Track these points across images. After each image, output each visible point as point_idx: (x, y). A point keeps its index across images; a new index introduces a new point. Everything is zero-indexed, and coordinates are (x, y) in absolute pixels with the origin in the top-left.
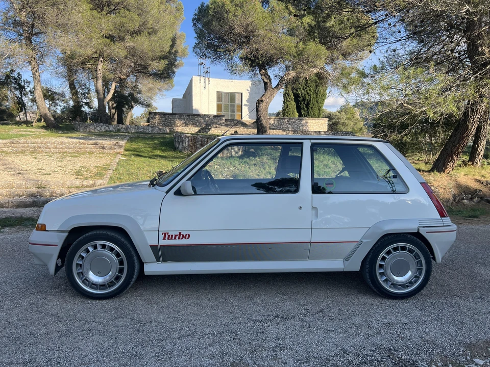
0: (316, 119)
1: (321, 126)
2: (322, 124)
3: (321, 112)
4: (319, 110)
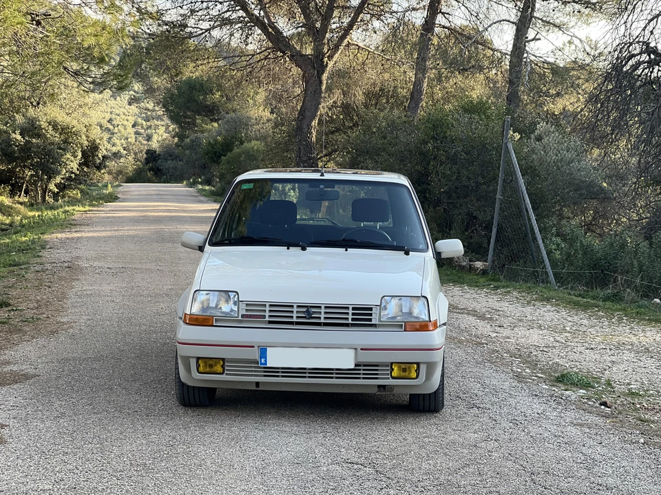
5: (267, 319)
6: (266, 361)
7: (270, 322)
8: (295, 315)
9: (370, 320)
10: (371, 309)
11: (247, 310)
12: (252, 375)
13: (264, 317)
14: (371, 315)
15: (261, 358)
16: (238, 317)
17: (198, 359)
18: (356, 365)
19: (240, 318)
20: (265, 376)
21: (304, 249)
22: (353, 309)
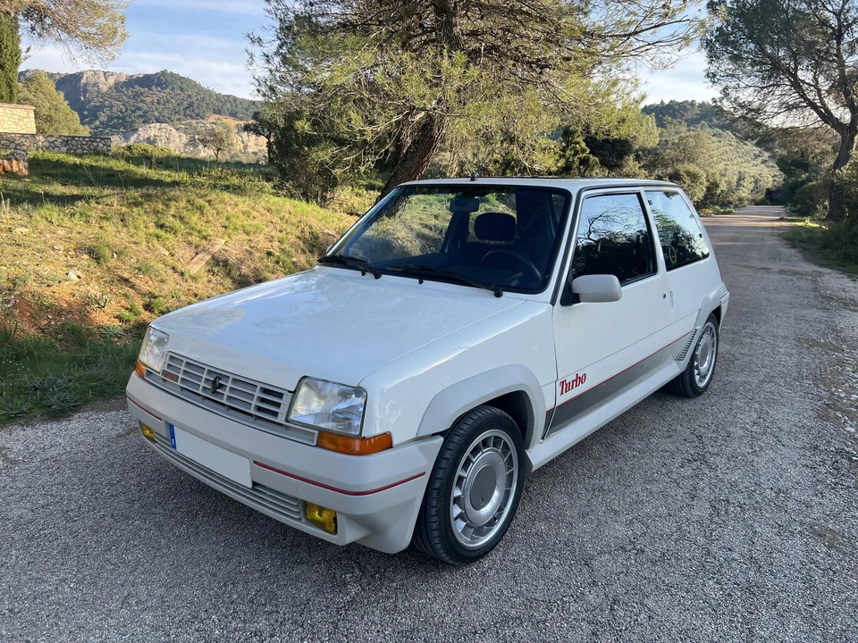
0: (7, 105)
1: (21, 123)
2: (21, 119)
3: (15, 91)
4: (9, 86)
5: (180, 383)
7: (181, 389)
8: (202, 384)
9: (275, 414)
10: (280, 396)
11: (169, 365)
13: (176, 378)
14: (278, 405)
16: (160, 373)
18: (254, 484)
19: (162, 375)
21: (377, 277)
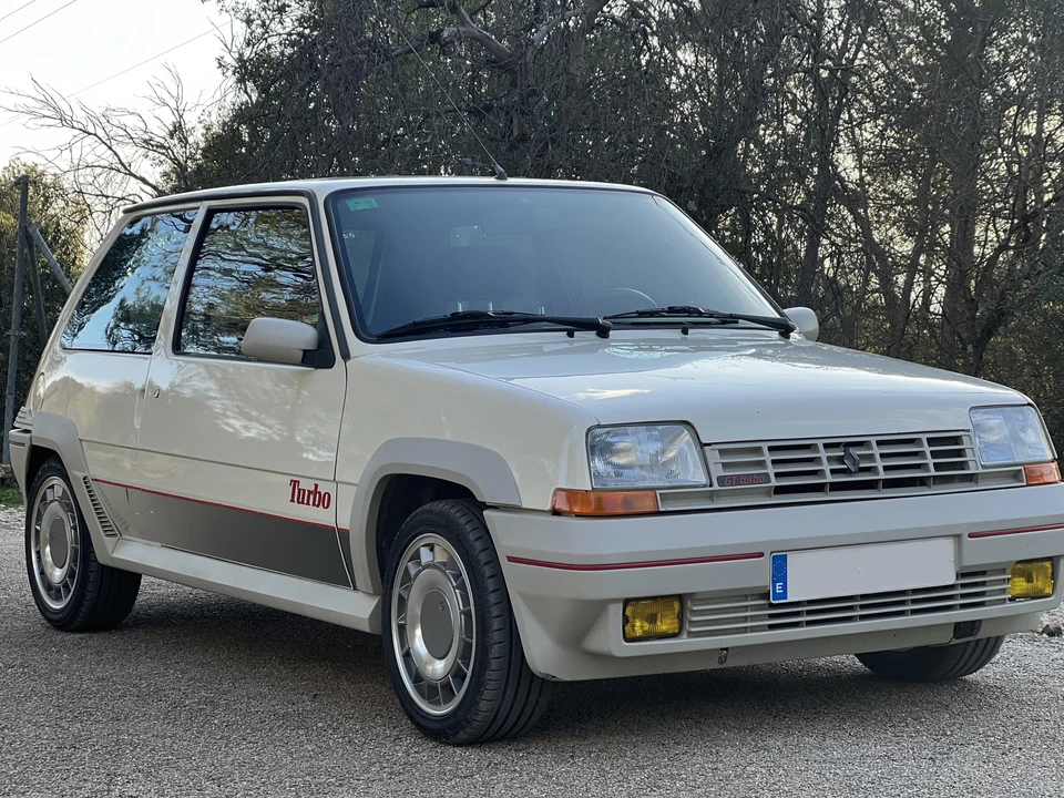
5: (774, 482)
6: (784, 588)
7: (779, 490)
8: (827, 467)
9: (963, 465)
10: (957, 440)
11: (725, 465)
12: (745, 630)
13: (766, 478)
14: (963, 453)
15: (774, 583)
16: (711, 485)
17: (627, 602)
18: (961, 575)
19: (716, 487)
20: (771, 627)
21: (603, 332)
22: (931, 441)
